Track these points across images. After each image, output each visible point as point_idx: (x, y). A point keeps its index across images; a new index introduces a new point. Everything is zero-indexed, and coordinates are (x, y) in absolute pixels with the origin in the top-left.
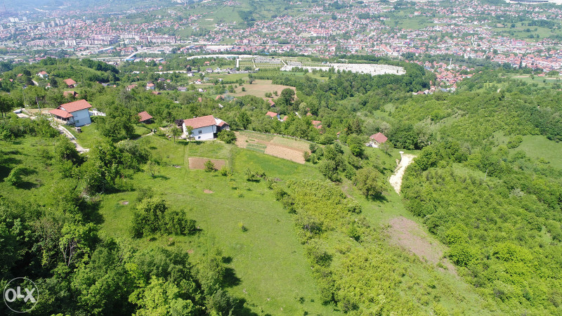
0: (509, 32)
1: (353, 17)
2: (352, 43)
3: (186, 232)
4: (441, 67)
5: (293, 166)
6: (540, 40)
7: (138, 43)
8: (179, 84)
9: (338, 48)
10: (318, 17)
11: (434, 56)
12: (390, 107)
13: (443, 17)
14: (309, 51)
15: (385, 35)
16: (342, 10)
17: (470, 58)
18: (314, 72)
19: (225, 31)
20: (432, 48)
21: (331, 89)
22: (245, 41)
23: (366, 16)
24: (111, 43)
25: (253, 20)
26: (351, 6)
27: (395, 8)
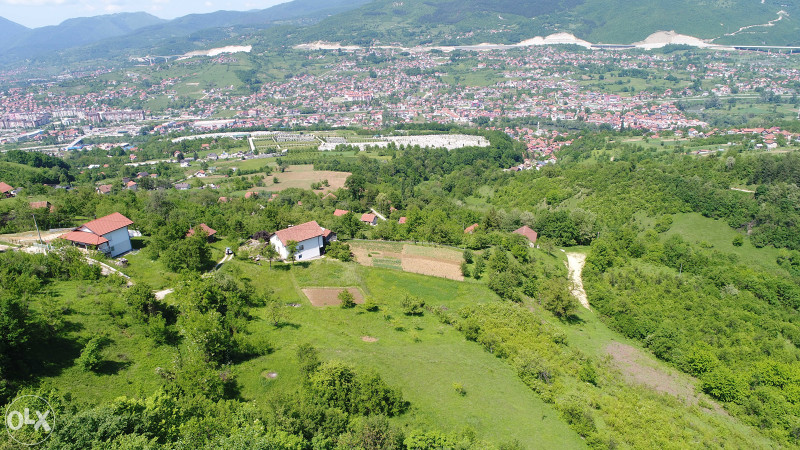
0: (598, 85)
1: (399, 73)
2: (403, 108)
3: (395, 410)
4: (527, 133)
5: (451, 285)
6: (636, 94)
7: (83, 123)
8: (172, 179)
9: (386, 116)
10: (350, 75)
11: (514, 119)
12: (486, 191)
13: (515, 69)
14: (347, 121)
15: (446, 96)
16: (382, 65)
17: (558, 120)
18: (368, 149)
19: (218, 99)
20: (509, 109)
21: (398, 171)
22: (252, 112)
23: (416, 72)
24: (38, 125)
25: (258, 82)
26: (394, 59)
27: (453, 60)
